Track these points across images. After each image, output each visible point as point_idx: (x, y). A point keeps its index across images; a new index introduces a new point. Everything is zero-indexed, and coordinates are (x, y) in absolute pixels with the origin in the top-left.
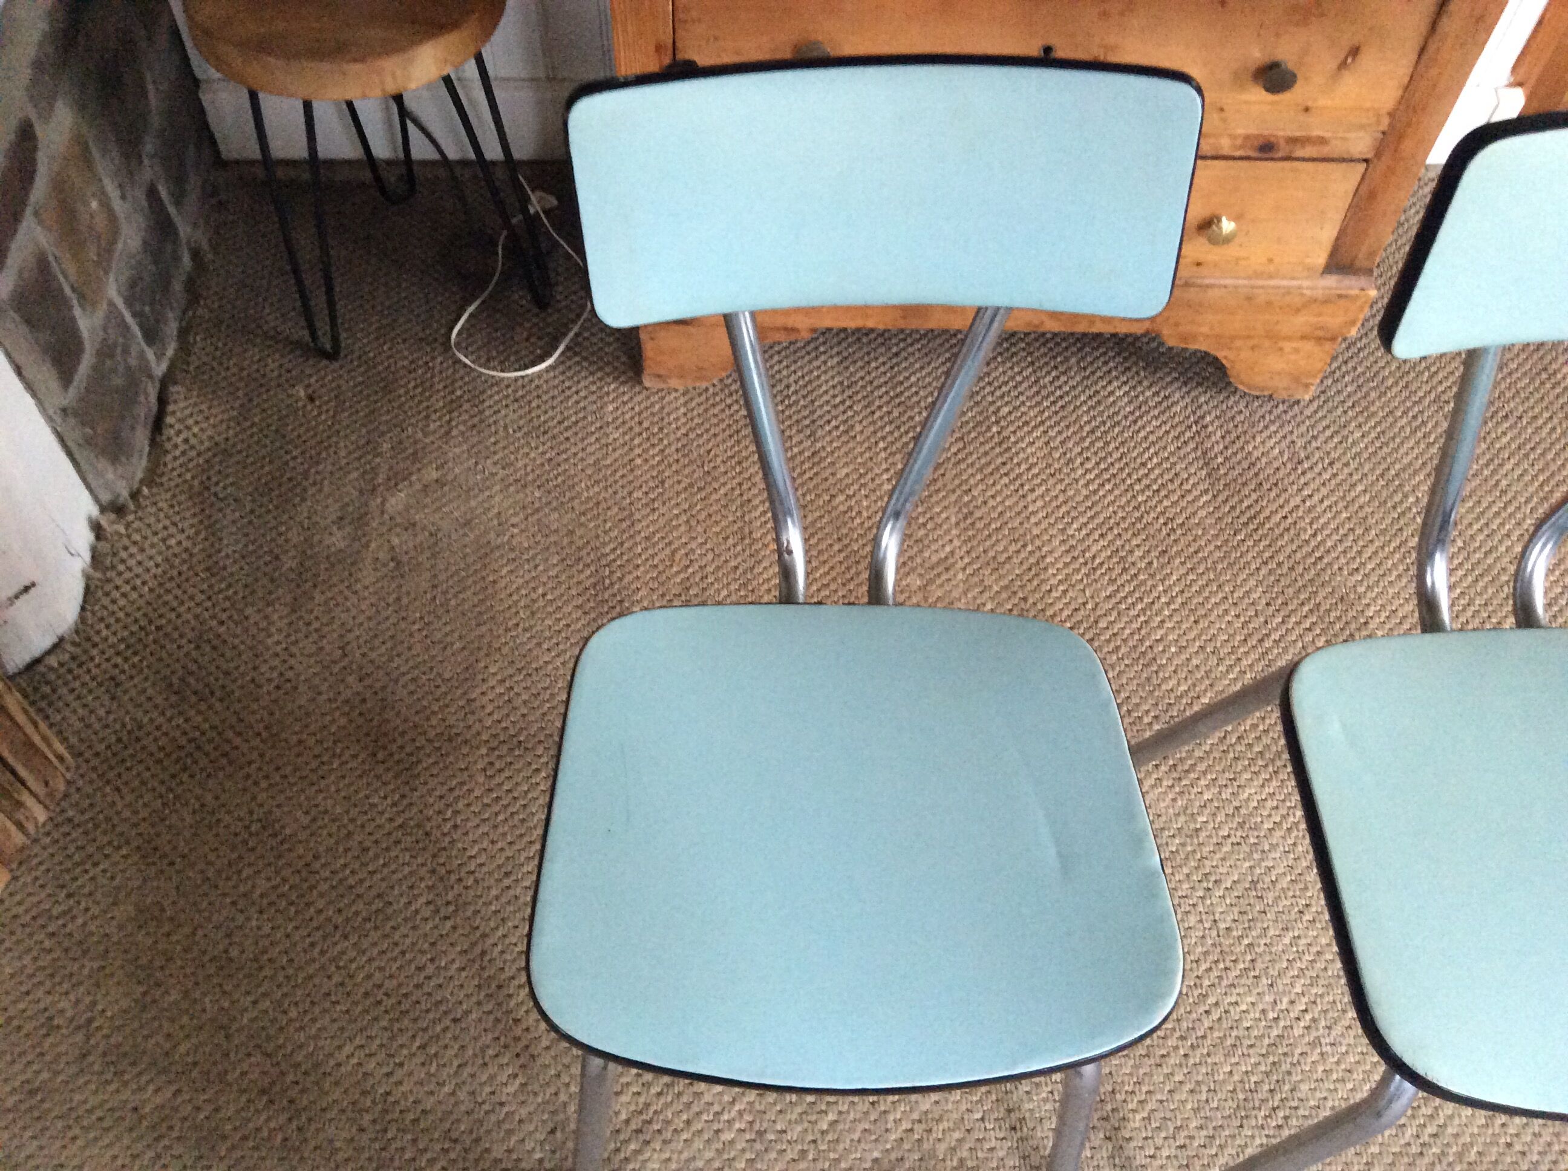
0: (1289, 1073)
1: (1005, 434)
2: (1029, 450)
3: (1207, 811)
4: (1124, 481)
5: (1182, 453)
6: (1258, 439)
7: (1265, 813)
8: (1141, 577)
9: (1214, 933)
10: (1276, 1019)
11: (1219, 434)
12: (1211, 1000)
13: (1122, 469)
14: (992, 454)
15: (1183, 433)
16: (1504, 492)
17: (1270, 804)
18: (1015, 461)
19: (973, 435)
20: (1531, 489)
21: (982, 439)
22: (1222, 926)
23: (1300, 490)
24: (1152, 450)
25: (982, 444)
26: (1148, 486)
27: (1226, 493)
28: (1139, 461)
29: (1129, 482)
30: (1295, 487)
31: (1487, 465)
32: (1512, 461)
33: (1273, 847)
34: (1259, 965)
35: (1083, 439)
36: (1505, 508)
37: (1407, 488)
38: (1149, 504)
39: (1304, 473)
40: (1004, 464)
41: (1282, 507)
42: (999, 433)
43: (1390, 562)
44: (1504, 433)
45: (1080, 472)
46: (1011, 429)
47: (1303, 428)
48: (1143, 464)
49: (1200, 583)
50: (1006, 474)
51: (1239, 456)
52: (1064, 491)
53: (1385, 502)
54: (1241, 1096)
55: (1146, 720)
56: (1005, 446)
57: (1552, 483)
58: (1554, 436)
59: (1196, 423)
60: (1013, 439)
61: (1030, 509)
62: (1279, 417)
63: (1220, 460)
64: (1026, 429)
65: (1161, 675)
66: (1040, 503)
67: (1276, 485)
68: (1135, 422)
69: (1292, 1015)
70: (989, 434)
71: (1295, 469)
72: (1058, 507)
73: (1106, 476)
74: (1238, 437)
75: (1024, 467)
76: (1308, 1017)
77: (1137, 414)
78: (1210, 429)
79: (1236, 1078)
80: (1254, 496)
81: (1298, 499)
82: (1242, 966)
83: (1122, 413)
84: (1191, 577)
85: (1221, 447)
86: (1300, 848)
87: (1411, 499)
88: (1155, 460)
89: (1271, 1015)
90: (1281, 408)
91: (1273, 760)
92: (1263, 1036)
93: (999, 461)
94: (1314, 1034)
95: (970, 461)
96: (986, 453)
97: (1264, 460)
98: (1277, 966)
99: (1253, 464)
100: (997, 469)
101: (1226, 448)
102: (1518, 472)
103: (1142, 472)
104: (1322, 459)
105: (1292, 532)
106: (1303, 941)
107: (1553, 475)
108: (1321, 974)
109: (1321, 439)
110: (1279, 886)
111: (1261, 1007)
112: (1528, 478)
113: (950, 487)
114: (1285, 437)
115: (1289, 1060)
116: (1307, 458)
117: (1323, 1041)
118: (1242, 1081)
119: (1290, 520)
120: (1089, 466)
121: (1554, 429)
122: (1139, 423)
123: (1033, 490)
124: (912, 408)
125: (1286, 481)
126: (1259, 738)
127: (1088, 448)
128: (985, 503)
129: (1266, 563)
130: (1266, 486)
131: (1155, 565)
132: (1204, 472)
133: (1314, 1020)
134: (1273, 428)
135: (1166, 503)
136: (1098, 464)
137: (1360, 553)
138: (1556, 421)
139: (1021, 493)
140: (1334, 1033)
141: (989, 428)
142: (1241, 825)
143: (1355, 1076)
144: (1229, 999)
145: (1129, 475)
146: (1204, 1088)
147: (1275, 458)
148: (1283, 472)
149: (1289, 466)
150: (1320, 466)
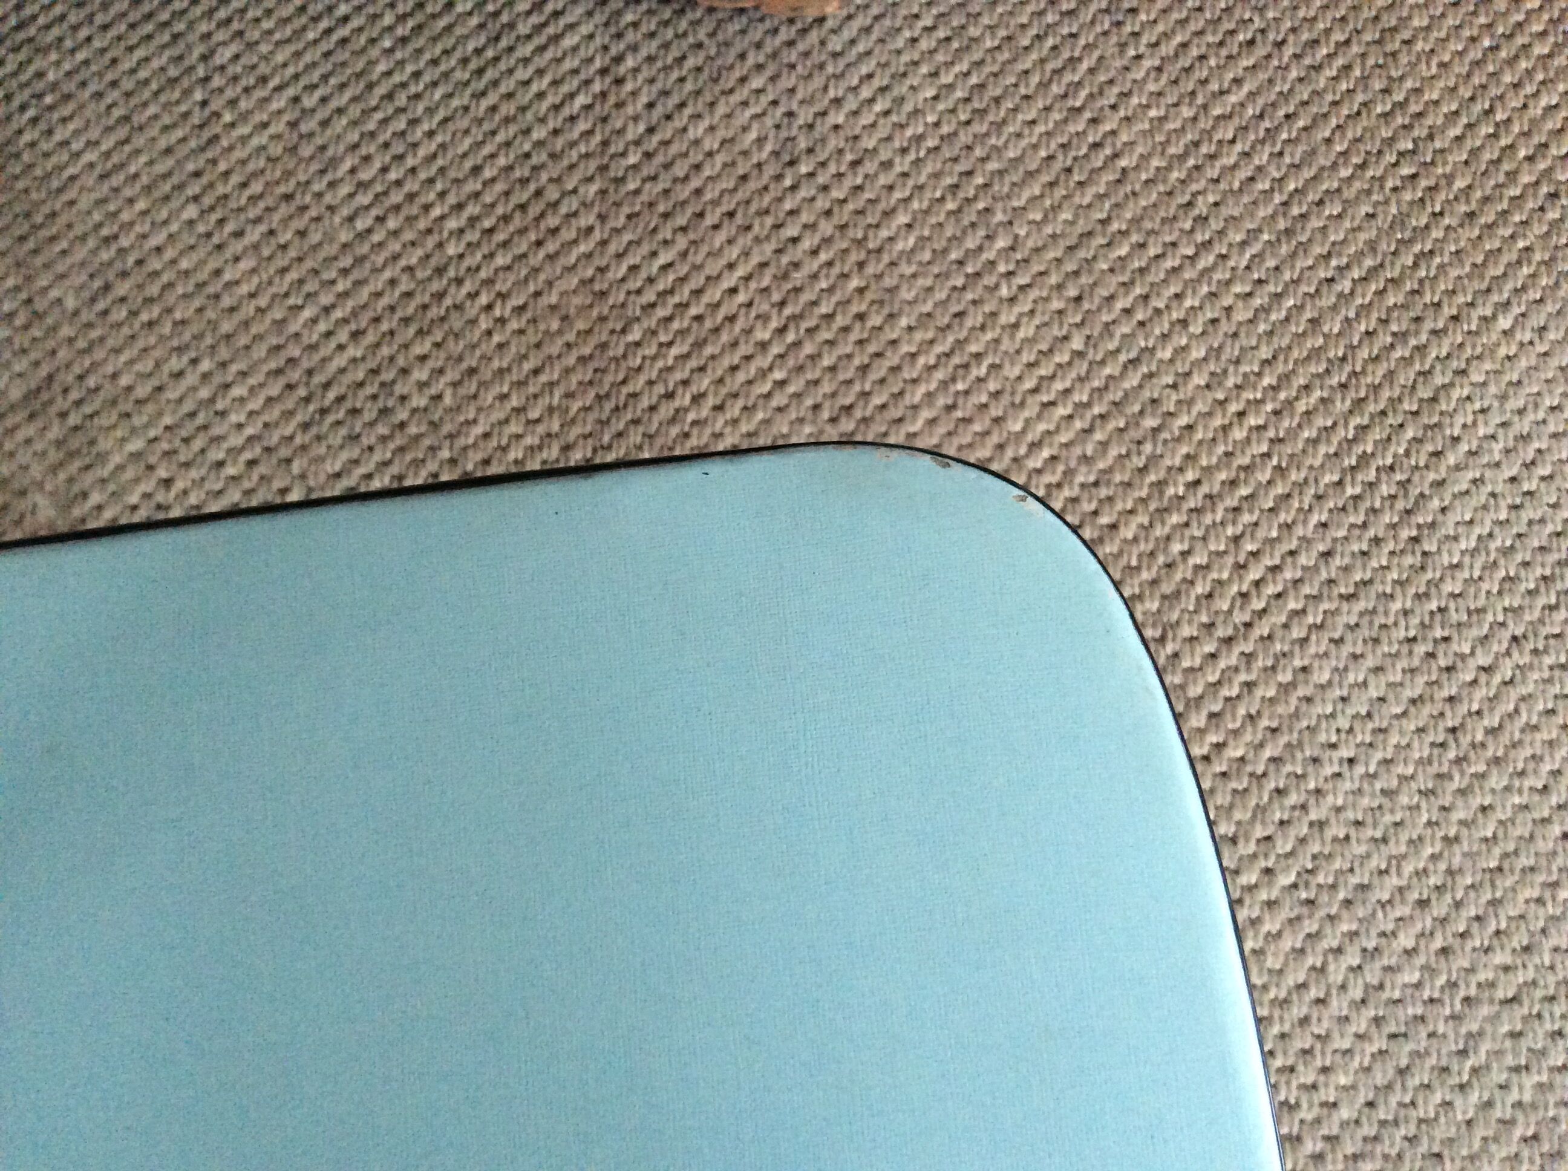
1: (214, 106)
2: (255, 142)
4: (427, 208)
5: (559, 143)
6: (721, 109)
11: (644, 99)
13: (431, 181)
14: (182, 151)
15: (572, 96)
16: (1202, 220)
18: (222, 166)
19: (152, 110)
20: (1262, 212)
21: (167, 120)
23: (778, 227)
24: (500, 138)
25: (166, 129)
26: (473, 221)
27: (627, 237)
28: (468, 164)
29: (437, 212)
30: (769, 221)
31: (1182, 157)
32: (1238, 147)
35: (367, 113)
36: (1193, 259)
37: (999, 217)
38: (468, 262)
39: (794, 188)
40: (197, 174)
41: (731, 266)
42: (204, 103)
44: (1237, 82)
45: (344, 190)
46: (229, 93)
47: (818, 81)
48: (476, 170)
50: (196, 199)
51: (674, 149)
52: (302, 234)
53: (945, 251)
56: (207, 134)
57: (1312, 197)
59: (604, 72)
60: (227, 118)
61: (227, 276)
62: (774, 55)
63: (632, 159)
64: (260, 93)
66: (245, 265)
67: (732, 216)
68: (480, 72)
70: (183, 108)
71: (779, 177)
72: (284, 271)
73: (396, 197)
74: (682, 105)
75: (235, 179)
77: (490, 53)
78: (629, 86)
80: (682, 243)
81: (769, 248)
83: (458, 54)
84: (515, 428)
85: (641, 128)
87: (1001, 243)
88: (502, 161)
90: (784, 34)
93: (191, 167)
95: (132, 169)
96: (168, 151)
97: (719, 159)
99: (697, 167)
100: (180, 187)
101: (651, 130)
102: (1243, 174)
103: (468, 189)
104: (839, 153)
105: (739, 324)
109: (851, 104)
112: (1263, 185)
113: (78, 230)
114: (775, 103)
116: (810, 151)
119: (741, 298)
121: (1347, 68)
122: (490, 74)
123: (239, 234)
124: (45, 50)
125: (754, 207)
127: (372, 134)
128: (140, 262)
129: (671, 395)
130: (709, 220)
131: (448, 400)
132: (593, 188)
134: (757, 83)
135: (500, 261)
136: (385, 170)
137: (864, 369)
139: (216, 240)
141: (187, 93)
145: (442, 195)
147: (745, 153)
148: (753, 185)
149: (770, 171)
150: (832, 169)
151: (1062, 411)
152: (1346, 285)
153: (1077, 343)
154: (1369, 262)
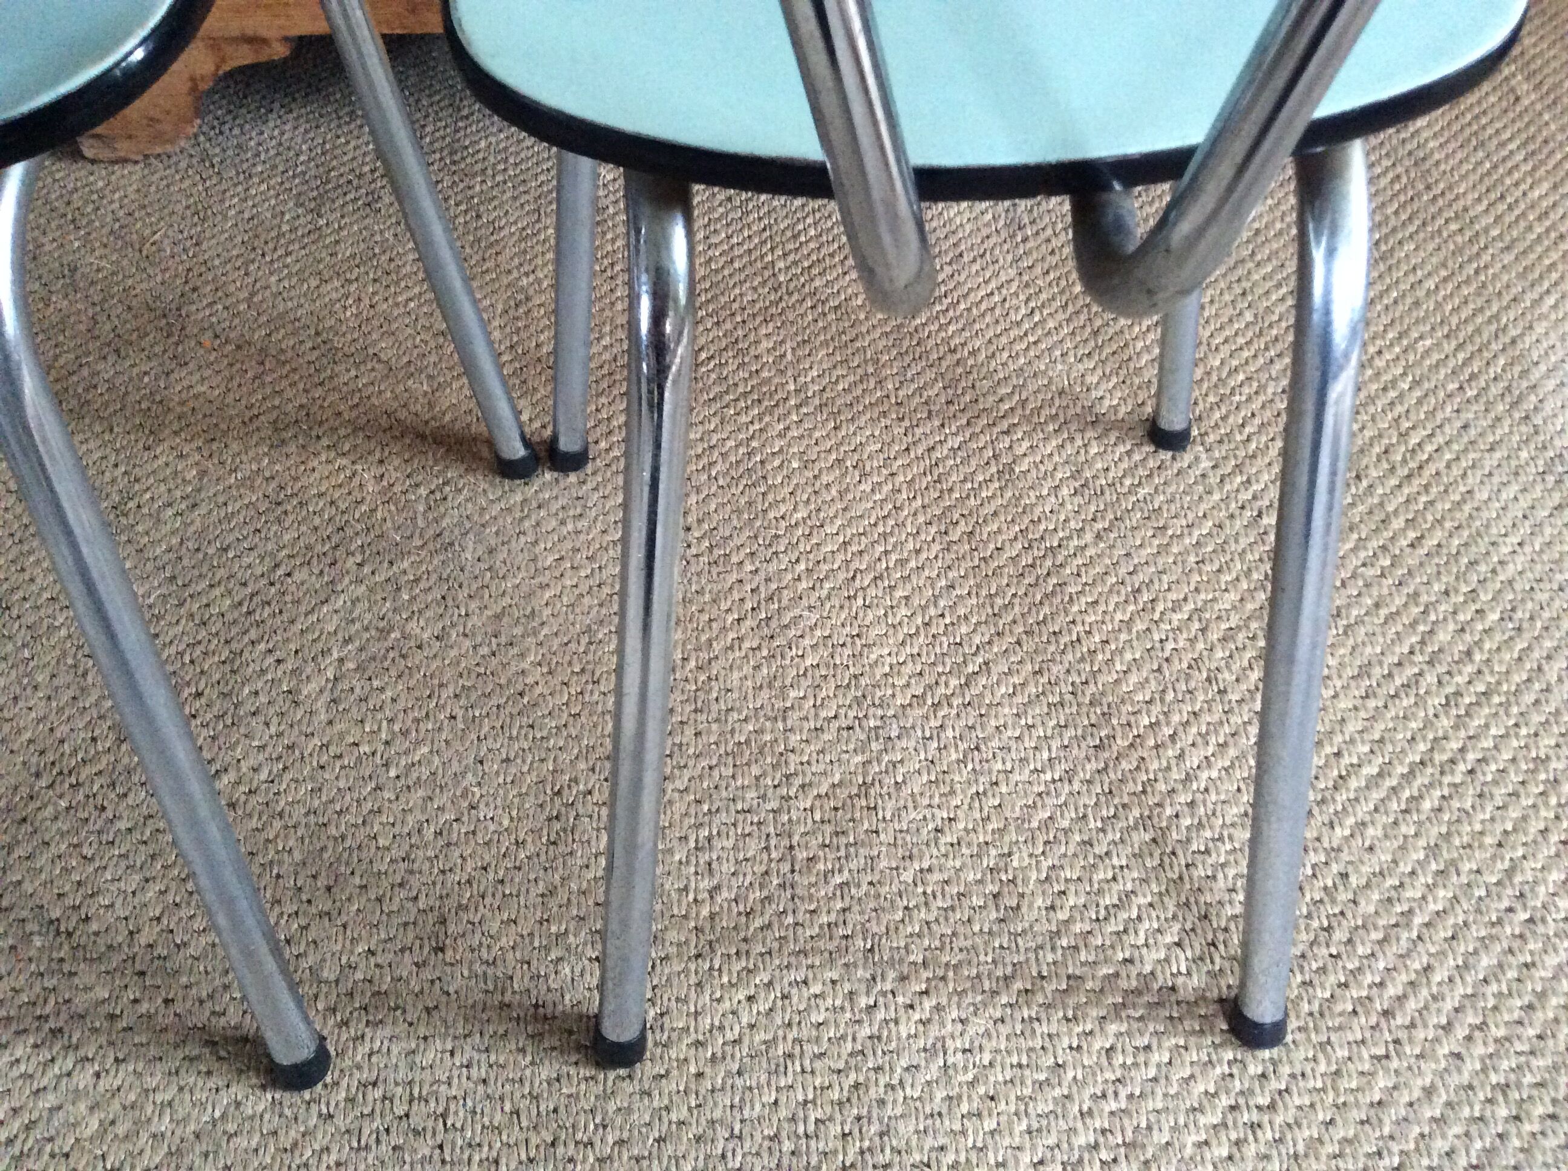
0: (882, 1103)
3: (805, 683)
4: (762, 257)
7: (900, 682)
8: (765, 374)
9: (786, 867)
10: (872, 1008)
12: (763, 977)
13: (762, 243)
17: (908, 669)
22: (801, 855)
26: (795, 263)
28: (788, 234)
30: (1010, 257)
33: (904, 733)
34: (854, 917)
39: (1024, 241)
41: (986, 282)
43: (1140, 344)
48: (795, 237)
49: (851, 378)
54: (787, 1146)
55: (735, 559)
58: (1397, 187)
65: (770, 498)
67: (982, 256)
69: (900, 1000)
71: (1013, 236)
76: (928, 1004)
79: (783, 1113)
81: (1012, 272)
82: (824, 919)
84: (839, 372)
86: (950, 733)
89: (863, 1001)
91: (924, 608)
92: (843, 1038)
94: (934, 1031)
97: (968, 228)
98: (885, 918)
103: (790, 246)
104: (1054, 224)
105: (998, 312)
106: (936, 876)
107: (1394, 230)
108: (961, 930)
110: (906, 791)
111: (847, 987)
115: (883, 1080)
117: (949, 1043)
118: (793, 1119)
119: (997, 298)
120: (714, 240)
126: (906, 579)
129: (953, 351)
130: (966, 259)
131: (789, 356)
133: (938, 1008)
138: (1400, 169)
140: (971, 1031)
142: (858, 701)
143: (1002, 1107)
144: (793, 975)
145: (772, 249)
146: (722, 1133)
147: (988, 225)
148: (993, 240)
149: (1004, 234)
150: (1049, 231)
151: (1246, 354)
152: (1430, 284)
153: (1249, 316)
154: (1444, 273)
